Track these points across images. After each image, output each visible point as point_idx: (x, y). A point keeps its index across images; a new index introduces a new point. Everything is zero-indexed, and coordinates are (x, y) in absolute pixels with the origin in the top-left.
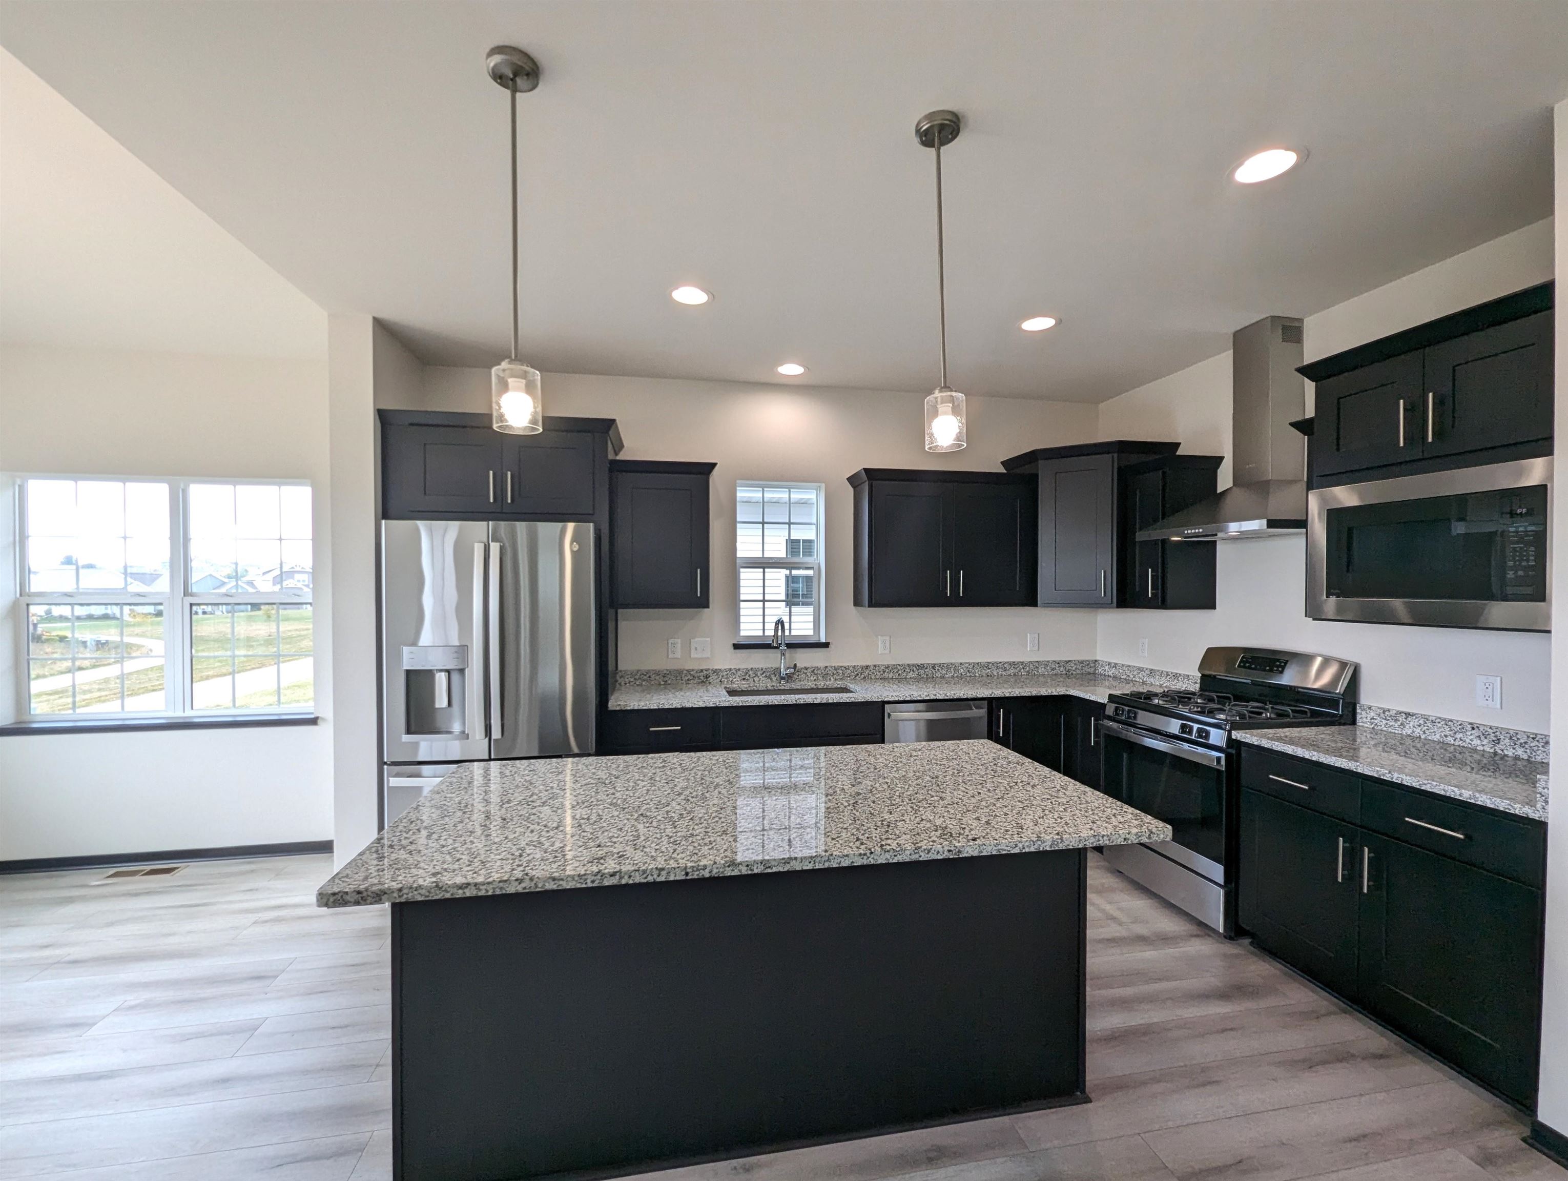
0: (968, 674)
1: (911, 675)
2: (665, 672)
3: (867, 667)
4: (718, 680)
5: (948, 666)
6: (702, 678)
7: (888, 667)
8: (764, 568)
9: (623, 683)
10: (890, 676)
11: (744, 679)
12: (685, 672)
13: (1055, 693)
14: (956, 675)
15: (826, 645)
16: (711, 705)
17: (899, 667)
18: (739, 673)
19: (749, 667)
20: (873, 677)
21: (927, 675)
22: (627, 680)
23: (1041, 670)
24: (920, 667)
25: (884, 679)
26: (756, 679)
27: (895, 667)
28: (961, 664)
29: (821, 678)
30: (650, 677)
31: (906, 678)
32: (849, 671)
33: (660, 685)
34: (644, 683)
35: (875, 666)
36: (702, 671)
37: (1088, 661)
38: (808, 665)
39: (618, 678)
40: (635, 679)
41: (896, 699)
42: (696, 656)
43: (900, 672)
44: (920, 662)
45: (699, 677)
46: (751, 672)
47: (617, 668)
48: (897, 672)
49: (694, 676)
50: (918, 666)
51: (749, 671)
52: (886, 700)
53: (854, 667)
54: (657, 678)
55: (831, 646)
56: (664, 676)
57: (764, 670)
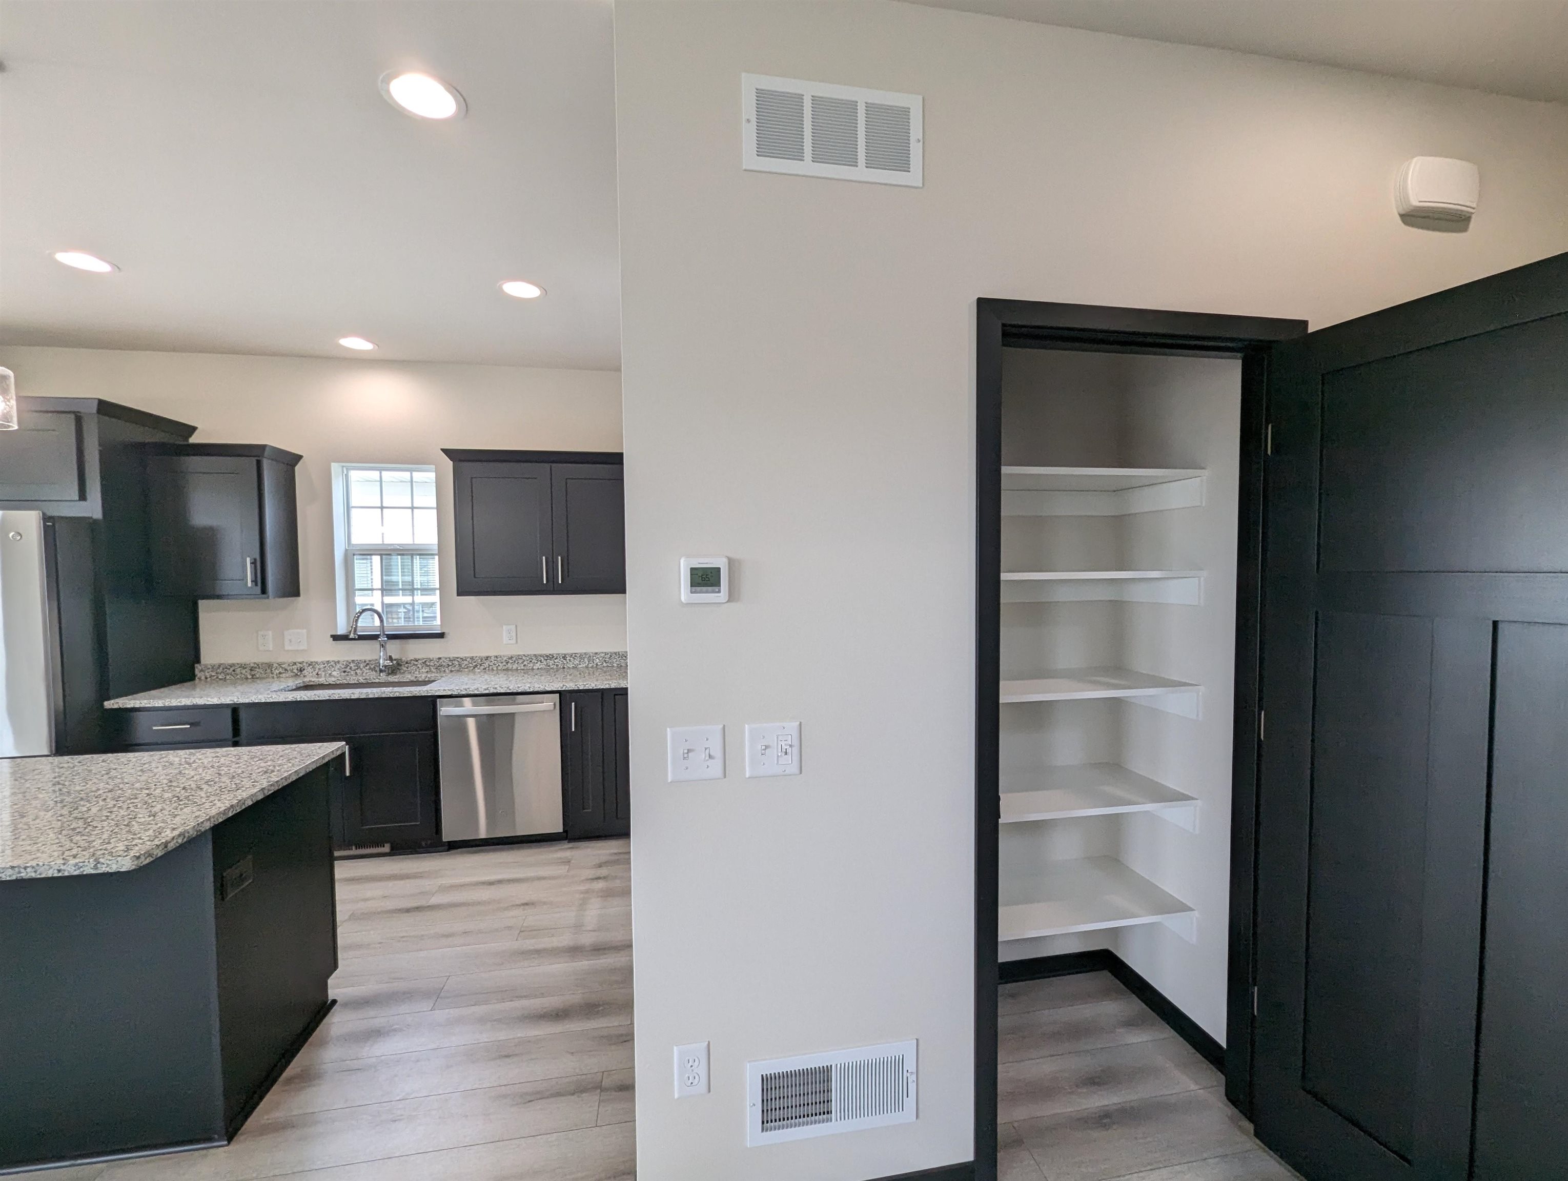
0: (605, 664)
1: (538, 665)
2: (252, 665)
3: (487, 658)
4: (315, 673)
5: (582, 656)
6: (295, 671)
7: (512, 657)
8: (382, 555)
9: (203, 678)
10: (515, 667)
11: (345, 672)
12: (275, 665)
14: (590, 665)
15: (441, 636)
16: (228, 702)
17: (524, 658)
18: (338, 666)
19: (350, 659)
20: (495, 669)
21: (557, 666)
22: (207, 674)
24: (550, 657)
25: (507, 670)
26: (358, 671)
27: (519, 657)
28: (596, 653)
29: (434, 671)
30: (234, 671)
31: (533, 669)
32: (466, 662)
33: (247, 678)
34: (228, 677)
35: (496, 657)
36: (295, 664)
38: (418, 657)
39: (197, 672)
40: (217, 673)
41: (449, 693)
42: (290, 648)
43: (525, 663)
44: (548, 652)
45: (292, 671)
46: (352, 665)
47: (198, 660)
48: (522, 663)
49: (286, 670)
50: (547, 656)
51: (350, 663)
52: (437, 694)
53: (472, 658)
54: (244, 671)
55: (448, 637)
56: (251, 670)
57: (367, 662)
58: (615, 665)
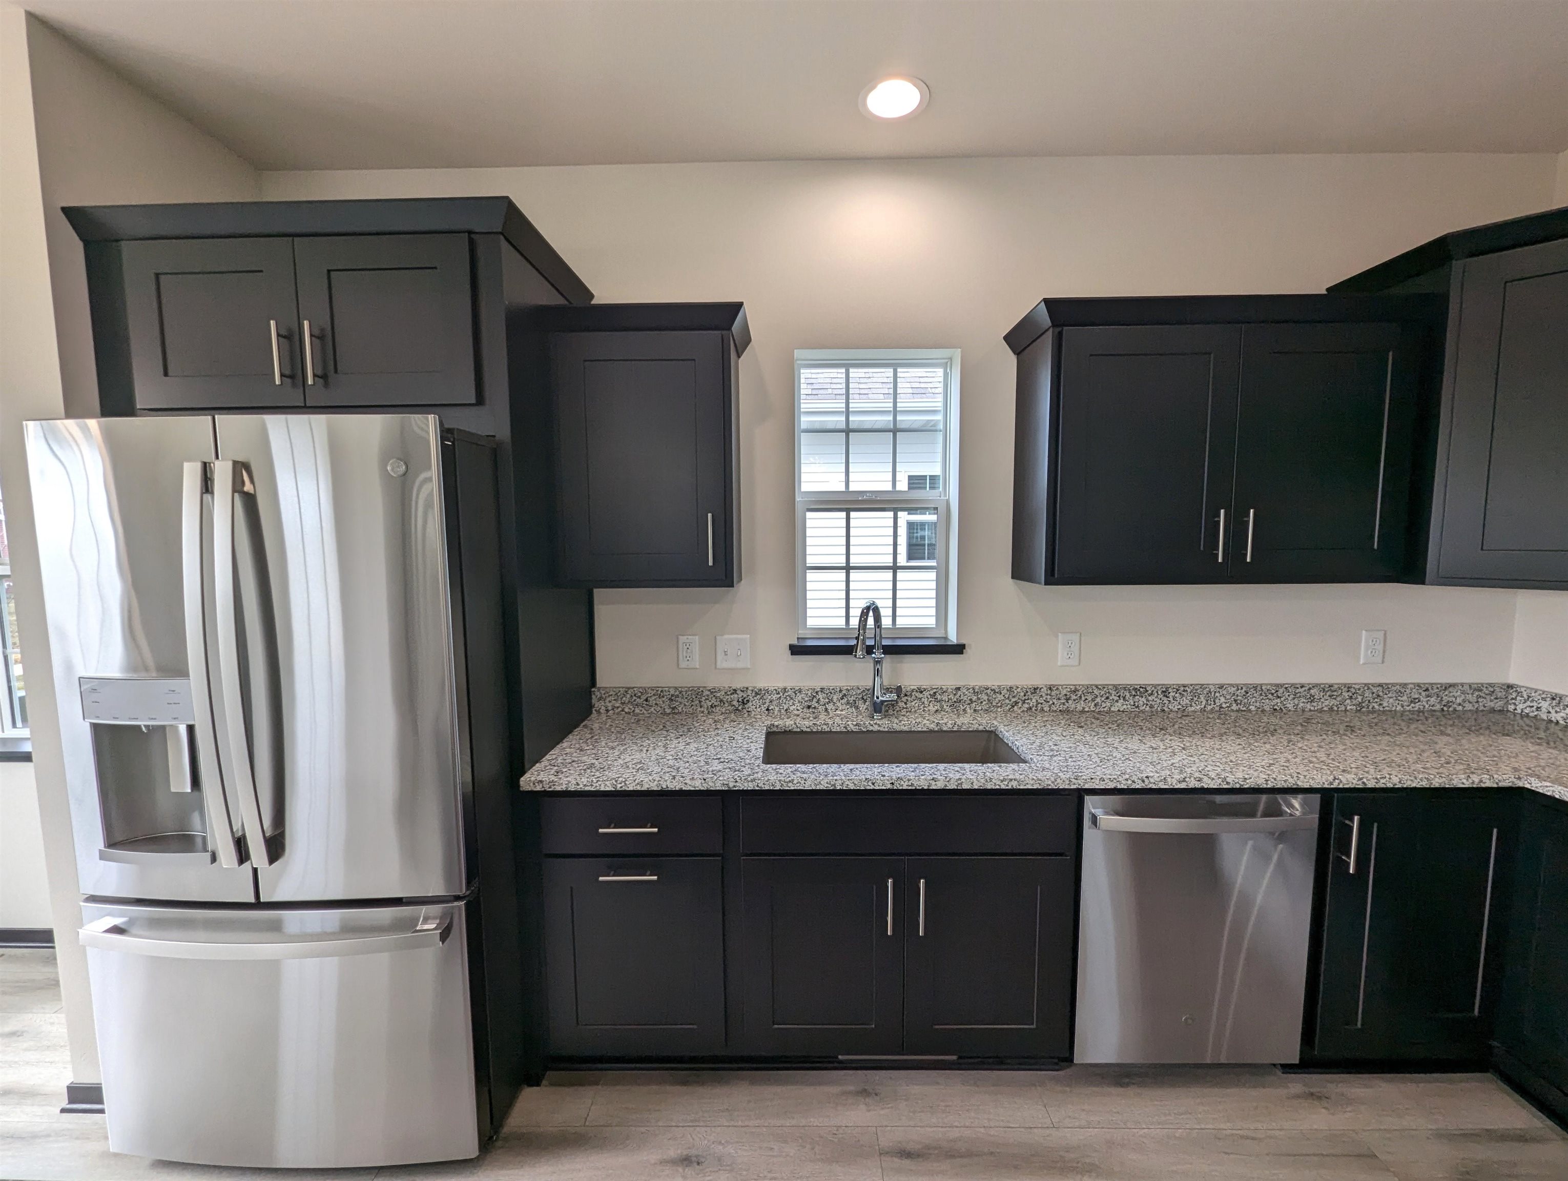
0: (1234, 707)
1: (1119, 706)
2: (672, 692)
3: (1036, 690)
4: (764, 709)
6: (735, 703)
7: (1075, 691)
8: (848, 511)
9: (603, 710)
10: (1079, 708)
11: (809, 707)
12: (706, 692)
13: (1488, 784)
14: (1209, 708)
15: (959, 649)
16: (719, 787)
17: (1096, 692)
18: (799, 696)
19: (818, 685)
20: (1046, 709)
21: (1152, 707)
22: (609, 705)
23: (1388, 702)
24: (1140, 690)
25: (1067, 712)
26: (830, 707)
27: (1089, 689)
29: (948, 709)
30: (646, 700)
31: (1110, 712)
32: (1000, 697)
33: (665, 713)
34: (637, 711)
35: (1050, 688)
36: (735, 691)
37: (1490, 685)
38: (923, 685)
39: (594, 700)
40: (623, 703)
41: (1112, 785)
42: (725, 665)
43: (1098, 700)
44: (1138, 683)
45: (730, 703)
46: (821, 696)
47: (593, 683)
48: (1093, 700)
49: (721, 701)
50: (1135, 689)
51: (817, 693)
52: (1087, 786)
53: (1010, 689)
54: (660, 702)
55: (967, 650)
56: (671, 700)
57: (844, 692)
58: (1253, 708)
